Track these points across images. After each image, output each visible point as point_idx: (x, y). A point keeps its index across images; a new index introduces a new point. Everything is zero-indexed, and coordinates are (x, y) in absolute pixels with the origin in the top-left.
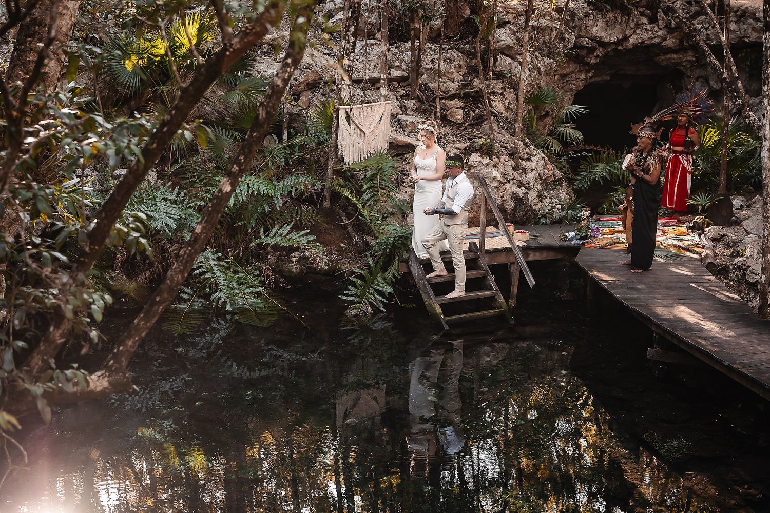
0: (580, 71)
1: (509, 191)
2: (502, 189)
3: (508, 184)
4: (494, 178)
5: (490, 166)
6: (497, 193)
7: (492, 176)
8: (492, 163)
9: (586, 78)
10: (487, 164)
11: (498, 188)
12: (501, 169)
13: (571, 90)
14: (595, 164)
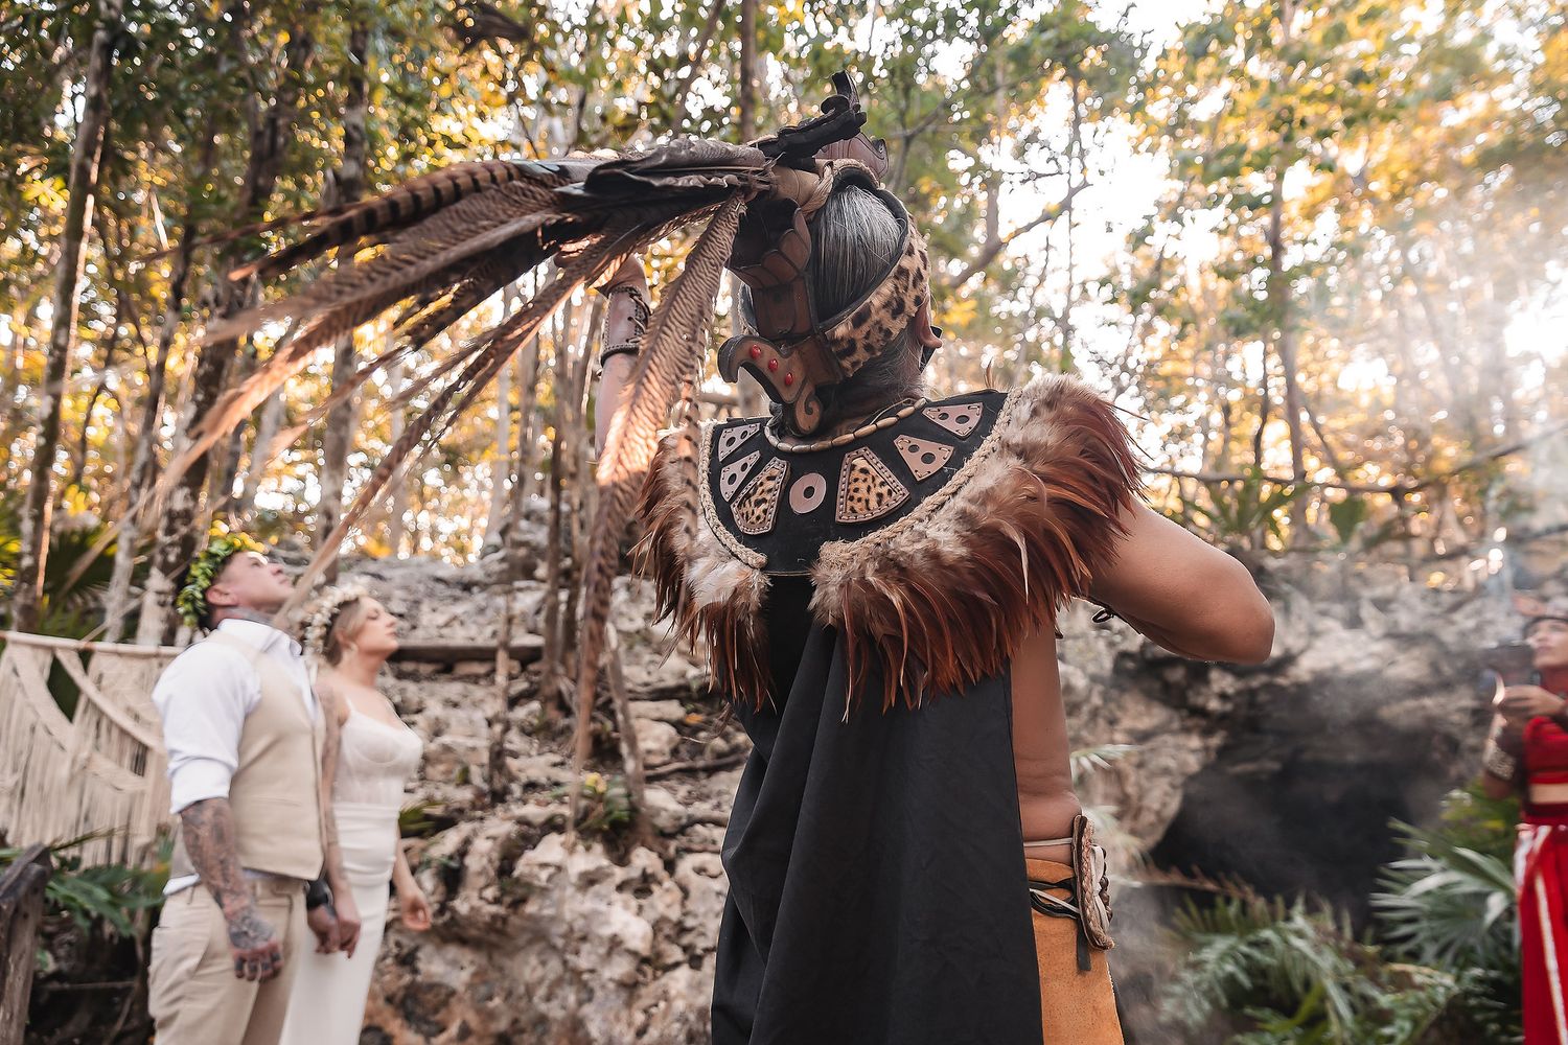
0: (1186, 730)
1: (679, 1005)
2: (647, 994)
3: (683, 974)
4: (615, 943)
5: (606, 888)
6: (624, 1014)
7: (606, 932)
8: (620, 874)
9: (1206, 749)
10: (589, 880)
11: (630, 987)
12: (664, 901)
13: (1166, 771)
14: (1201, 938)
